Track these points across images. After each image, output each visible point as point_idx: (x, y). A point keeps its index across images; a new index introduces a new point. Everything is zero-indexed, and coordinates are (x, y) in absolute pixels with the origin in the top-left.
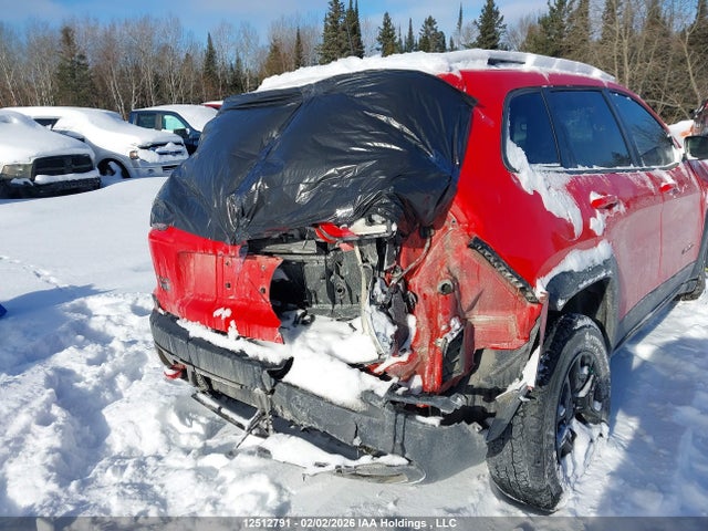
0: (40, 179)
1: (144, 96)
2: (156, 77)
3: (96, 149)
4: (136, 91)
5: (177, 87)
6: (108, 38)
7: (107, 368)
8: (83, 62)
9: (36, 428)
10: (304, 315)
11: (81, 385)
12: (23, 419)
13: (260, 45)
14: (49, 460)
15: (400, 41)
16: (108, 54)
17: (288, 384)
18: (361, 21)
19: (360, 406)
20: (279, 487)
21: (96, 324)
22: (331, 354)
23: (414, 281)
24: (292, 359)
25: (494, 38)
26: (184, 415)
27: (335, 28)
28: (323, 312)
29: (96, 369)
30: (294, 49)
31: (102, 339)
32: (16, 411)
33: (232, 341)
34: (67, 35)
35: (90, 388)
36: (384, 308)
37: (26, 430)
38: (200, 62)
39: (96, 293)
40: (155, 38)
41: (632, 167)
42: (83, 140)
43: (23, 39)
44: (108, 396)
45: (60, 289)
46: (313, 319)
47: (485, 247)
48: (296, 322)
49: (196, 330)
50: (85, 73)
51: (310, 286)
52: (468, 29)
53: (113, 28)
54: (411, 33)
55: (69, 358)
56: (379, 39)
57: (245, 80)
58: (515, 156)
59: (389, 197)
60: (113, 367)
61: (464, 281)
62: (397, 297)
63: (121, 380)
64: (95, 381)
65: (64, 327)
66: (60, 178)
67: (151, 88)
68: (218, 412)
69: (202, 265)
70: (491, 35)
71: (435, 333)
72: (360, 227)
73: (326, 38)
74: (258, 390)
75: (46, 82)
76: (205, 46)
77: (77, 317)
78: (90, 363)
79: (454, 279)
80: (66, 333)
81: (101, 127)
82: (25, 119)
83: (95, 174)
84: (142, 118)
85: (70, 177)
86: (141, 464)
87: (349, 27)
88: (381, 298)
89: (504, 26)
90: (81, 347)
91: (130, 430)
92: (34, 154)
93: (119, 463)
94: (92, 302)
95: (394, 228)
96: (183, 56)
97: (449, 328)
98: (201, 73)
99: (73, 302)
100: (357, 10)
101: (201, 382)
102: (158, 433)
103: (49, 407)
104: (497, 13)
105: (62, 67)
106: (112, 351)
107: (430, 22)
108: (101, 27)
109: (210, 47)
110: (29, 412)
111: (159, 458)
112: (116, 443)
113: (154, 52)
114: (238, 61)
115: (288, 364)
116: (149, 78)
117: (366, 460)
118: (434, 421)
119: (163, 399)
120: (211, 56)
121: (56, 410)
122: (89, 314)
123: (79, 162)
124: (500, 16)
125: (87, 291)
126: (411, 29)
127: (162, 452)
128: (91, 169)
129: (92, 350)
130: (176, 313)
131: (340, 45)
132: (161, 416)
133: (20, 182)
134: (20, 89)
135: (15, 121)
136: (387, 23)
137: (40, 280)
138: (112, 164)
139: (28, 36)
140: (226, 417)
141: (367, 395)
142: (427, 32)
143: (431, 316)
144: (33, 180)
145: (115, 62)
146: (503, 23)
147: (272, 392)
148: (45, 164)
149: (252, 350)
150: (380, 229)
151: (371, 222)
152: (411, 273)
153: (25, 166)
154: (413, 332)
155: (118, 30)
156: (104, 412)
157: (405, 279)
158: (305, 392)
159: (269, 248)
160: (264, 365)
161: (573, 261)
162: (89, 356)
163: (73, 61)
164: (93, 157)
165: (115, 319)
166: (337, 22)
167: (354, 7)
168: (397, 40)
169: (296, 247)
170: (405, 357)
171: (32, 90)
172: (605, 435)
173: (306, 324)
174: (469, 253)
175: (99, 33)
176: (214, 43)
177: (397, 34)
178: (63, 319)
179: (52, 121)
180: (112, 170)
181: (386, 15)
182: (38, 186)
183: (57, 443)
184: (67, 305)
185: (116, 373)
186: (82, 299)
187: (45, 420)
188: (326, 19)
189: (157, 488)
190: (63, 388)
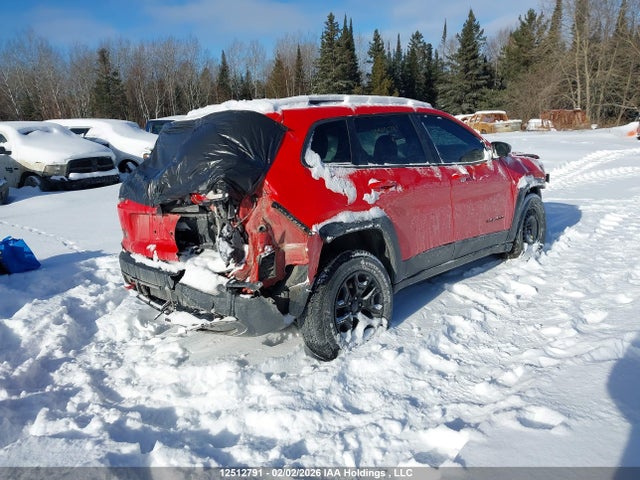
0: (72, 176)
1: (166, 106)
2: (177, 89)
3: (117, 152)
4: (160, 101)
5: (195, 97)
6: (139, 58)
7: (102, 297)
8: (117, 78)
9: (53, 326)
10: (197, 249)
11: (84, 306)
12: (46, 320)
13: (267, 59)
14: (58, 340)
15: (389, 54)
16: (138, 71)
17: (182, 284)
18: (355, 37)
19: (216, 293)
20: (185, 350)
21: (99, 274)
22: (206, 268)
23: (248, 226)
24: (184, 271)
25: (473, 49)
26: (143, 322)
27: (330, 45)
28: (207, 247)
29: (94, 298)
30: (295, 63)
31: (102, 282)
32: (42, 317)
33: (155, 263)
34: (104, 56)
35: (89, 308)
36: (228, 239)
37: (47, 327)
38: (215, 75)
39: (105, 255)
40: (177, 56)
41: (428, 163)
42: (107, 145)
43: (67, 59)
44: (100, 313)
45: (79, 253)
46: (202, 251)
47: (279, 207)
48: (192, 252)
49: (139, 258)
50: (118, 87)
51: (200, 232)
52: (452, 41)
53: (142, 48)
54: (399, 47)
55: (79, 292)
56: (369, 53)
57: (254, 90)
58: (312, 158)
59: (223, 179)
60: (105, 296)
61: (274, 226)
62: (236, 234)
63: (110, 305)
64: (93, 304)
65: (78, 275)
66: (88, 175)
67: (172, 99)
68: (149, 304)
69: (143, 221)
70: (471, 47)
71: (256, 253)
72: (211, 196)
73: (324, 53)
74: (167, 288)
75: (85, 95)
76: (220, 62)
77: (88, 269)
78: (91, 294)
79: (267, 225)
80: (79, 278)
81: (122, 135)
82: (63, 130)
83: (115, 172)
84: (157, 127)
85: (96, 174)
86: (113, 345)
87: (343, 43)
88: (226, 233)
89: (485, 39)
90: (87, 286)
91: (109, 329)
92: (69, 156)
93: (100, 345)
94: (100, 261)
95: (227, 195)
96: (200, 70)
97: (263, 250)
98: (217, 85)
99: (88, 261)
100: (351, 27)
101: (143, 290)
102: (126, 331)
103: (62, 315)
104: (478, 27)
105: (98, 83)
106: (107, 289)
107: (417, 36)
108: (132, 48)
109: (224, 63)
110: (50, 317)
111: (124, 342)
112: (101, 336)
113: (177, 68)
114: (248, 73)
115: (182, 273)
116: (171, 91)
117: (217, 320)
118: (248, 296)
119: (131, 311)
120: (224, 70)
121: (66, 317)
122: (97, 268)
123: (103, 163)
124: (481, 29)
125: (99, 254)
126: (399, 43)
127: (127, 340)
128: (113, 168)
129: (93, 288)
130: (130, 251)
131: (335, 59)
132: (129, 321)
133: (58, 178)
134: (64, 102)
135: (55, 131)
136: (377, 38)
137: (66, 247)
138: (130, 164)
139: (71, 56)
140: (152, 306)
141: (220, 287)
142: (414, 45)
143: (255, 244)
144: (67, 177)
145: (143, 78)
146: (483, 36)
147: (174, 289)
148: (77, 165)
149: (165, 267)
150: (219, 196)
151: (216, 192)
152: (246, 221)
153: (62, 166)
154: (247, 254)
155: (146, 51)
156: (97, 322)
157: (243, 225)
158: (190, 288)
159: (175, 210)
160: (169, 274)
161: (343, 217)
162: (92, 291)
163: (107, 78)
164: (114, 158)
165: (112, 271)
166: (332, 39)
167: (348, 24)
168: (386, 54)
169: (188, 209)
170: (241, 267)
171: (74, 102)
172: (385, 325)
173: (198, 254)
174: (272, 209)
175: (130, 54)
176: (227, 59)
177: (385, 48)
178: (78, 270)
179: (85, 131)
180: (129, 169)
181: (376, 31)
182: (72, 182)
183: (65, 333)
184: (82, 263)
185: (107, 301)
186: (93, 259)
187: (59, 322)
188: (323, 37)
189: (119, 355)
190: (73, 307)
